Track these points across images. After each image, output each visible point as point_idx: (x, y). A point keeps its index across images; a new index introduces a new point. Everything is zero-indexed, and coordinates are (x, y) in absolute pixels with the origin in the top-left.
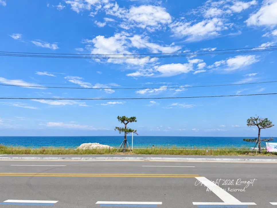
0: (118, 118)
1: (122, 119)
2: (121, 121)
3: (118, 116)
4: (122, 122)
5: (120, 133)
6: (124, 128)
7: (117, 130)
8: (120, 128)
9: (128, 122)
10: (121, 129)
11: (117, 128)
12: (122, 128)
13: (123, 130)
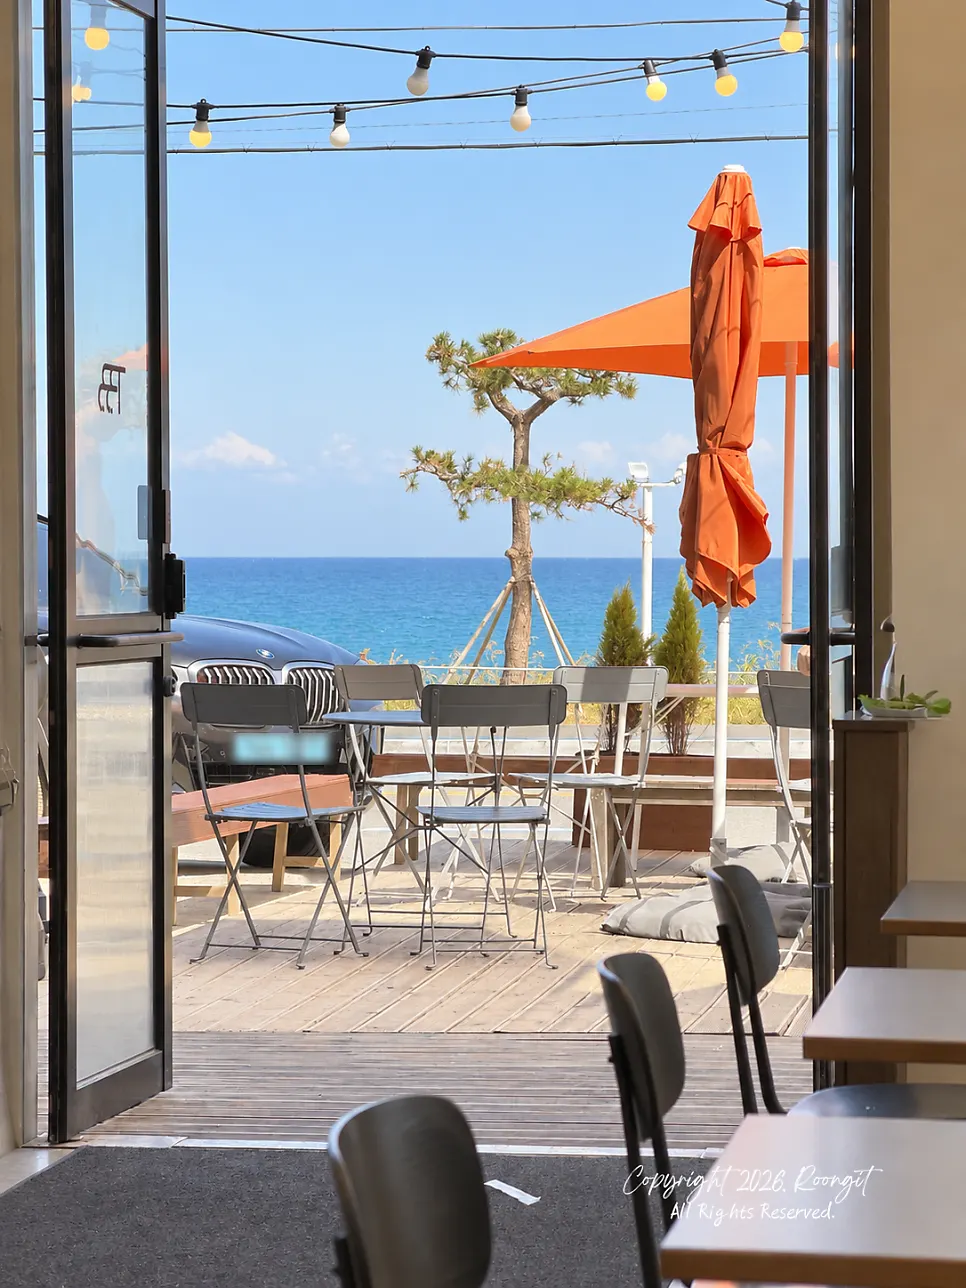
0: (441, 352)
1: (482, 376)
2: (467, 395)
3: (441, 341)
4: (481, 405)
5: (463, 515)
6: (509, 465)
7: (428, 479)
8: (459, 461)
9: (545, 403)
10: (475, 469)
11: (424, 458)
12: (485, 467)
13: (487, 480)
